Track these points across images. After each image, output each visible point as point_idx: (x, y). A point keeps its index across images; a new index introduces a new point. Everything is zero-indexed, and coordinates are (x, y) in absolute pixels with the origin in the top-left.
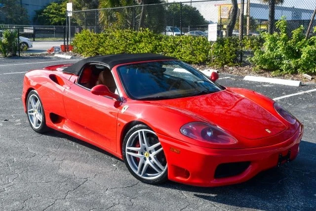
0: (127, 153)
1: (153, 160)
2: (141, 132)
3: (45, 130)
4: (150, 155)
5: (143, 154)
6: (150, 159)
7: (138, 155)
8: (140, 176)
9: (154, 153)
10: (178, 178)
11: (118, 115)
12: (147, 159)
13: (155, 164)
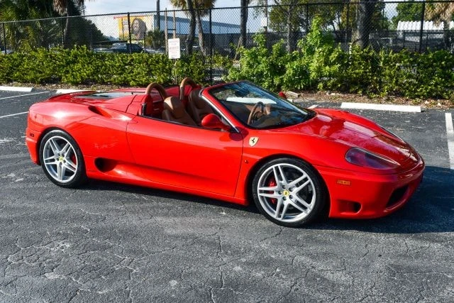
0: (259, 194)
1: (296, 197)
2: (277, 168)
3: (82, 182)
4: (291, 193)
5: (280, 194)
6: (291, 197)
7: (275, 195)
8: (280, 219)
9: (296, 190)
10: (343, 213)
11: (243, 150)
12: (287, 198)
13: (298, 203)
